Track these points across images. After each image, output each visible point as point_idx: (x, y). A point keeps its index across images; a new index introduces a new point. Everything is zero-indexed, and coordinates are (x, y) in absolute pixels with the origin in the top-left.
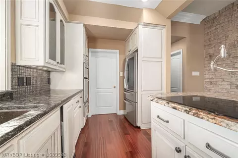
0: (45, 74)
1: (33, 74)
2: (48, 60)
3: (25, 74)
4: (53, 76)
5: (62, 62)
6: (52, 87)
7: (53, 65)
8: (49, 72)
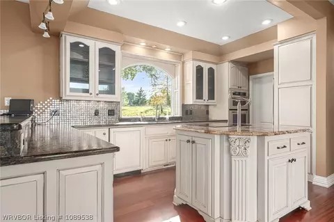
1: (194, 108)
2: (196, 100)
3: (189, 108)
4: (211, 108)
6: (209, 116)
7: (201, 102)
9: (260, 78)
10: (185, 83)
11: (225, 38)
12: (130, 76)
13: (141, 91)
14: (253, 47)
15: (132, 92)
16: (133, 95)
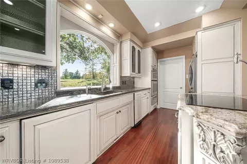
0: (132, 79)
1: (127, 79)
2: (131, 73)
3: (124, 79)
4: (136, 80)
5: (139, 72)
6: (135, 85)
7: (134, 75)
8: (133, 78)
9: (164, 61)
10: (122, 59)
11: (157, 25)
12: (71, 61)
13: (77, 71)
14: (172, 36)
15: (72, 72)
16: (73, 73)
